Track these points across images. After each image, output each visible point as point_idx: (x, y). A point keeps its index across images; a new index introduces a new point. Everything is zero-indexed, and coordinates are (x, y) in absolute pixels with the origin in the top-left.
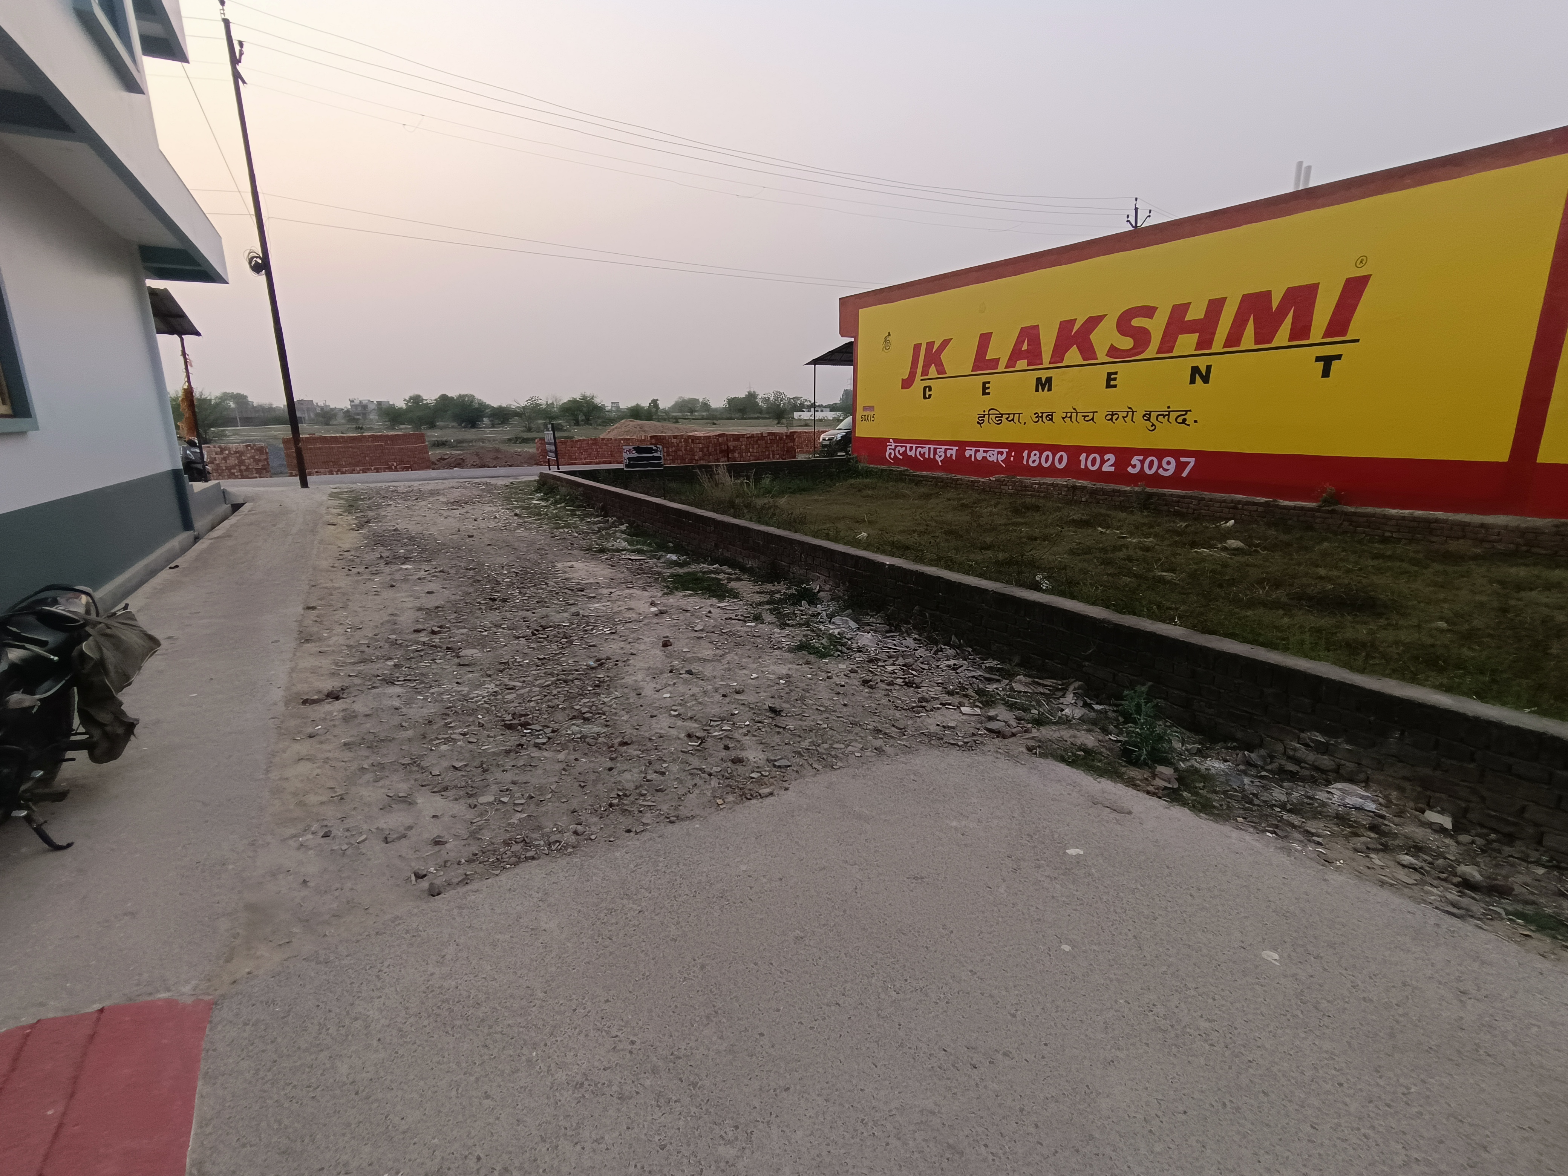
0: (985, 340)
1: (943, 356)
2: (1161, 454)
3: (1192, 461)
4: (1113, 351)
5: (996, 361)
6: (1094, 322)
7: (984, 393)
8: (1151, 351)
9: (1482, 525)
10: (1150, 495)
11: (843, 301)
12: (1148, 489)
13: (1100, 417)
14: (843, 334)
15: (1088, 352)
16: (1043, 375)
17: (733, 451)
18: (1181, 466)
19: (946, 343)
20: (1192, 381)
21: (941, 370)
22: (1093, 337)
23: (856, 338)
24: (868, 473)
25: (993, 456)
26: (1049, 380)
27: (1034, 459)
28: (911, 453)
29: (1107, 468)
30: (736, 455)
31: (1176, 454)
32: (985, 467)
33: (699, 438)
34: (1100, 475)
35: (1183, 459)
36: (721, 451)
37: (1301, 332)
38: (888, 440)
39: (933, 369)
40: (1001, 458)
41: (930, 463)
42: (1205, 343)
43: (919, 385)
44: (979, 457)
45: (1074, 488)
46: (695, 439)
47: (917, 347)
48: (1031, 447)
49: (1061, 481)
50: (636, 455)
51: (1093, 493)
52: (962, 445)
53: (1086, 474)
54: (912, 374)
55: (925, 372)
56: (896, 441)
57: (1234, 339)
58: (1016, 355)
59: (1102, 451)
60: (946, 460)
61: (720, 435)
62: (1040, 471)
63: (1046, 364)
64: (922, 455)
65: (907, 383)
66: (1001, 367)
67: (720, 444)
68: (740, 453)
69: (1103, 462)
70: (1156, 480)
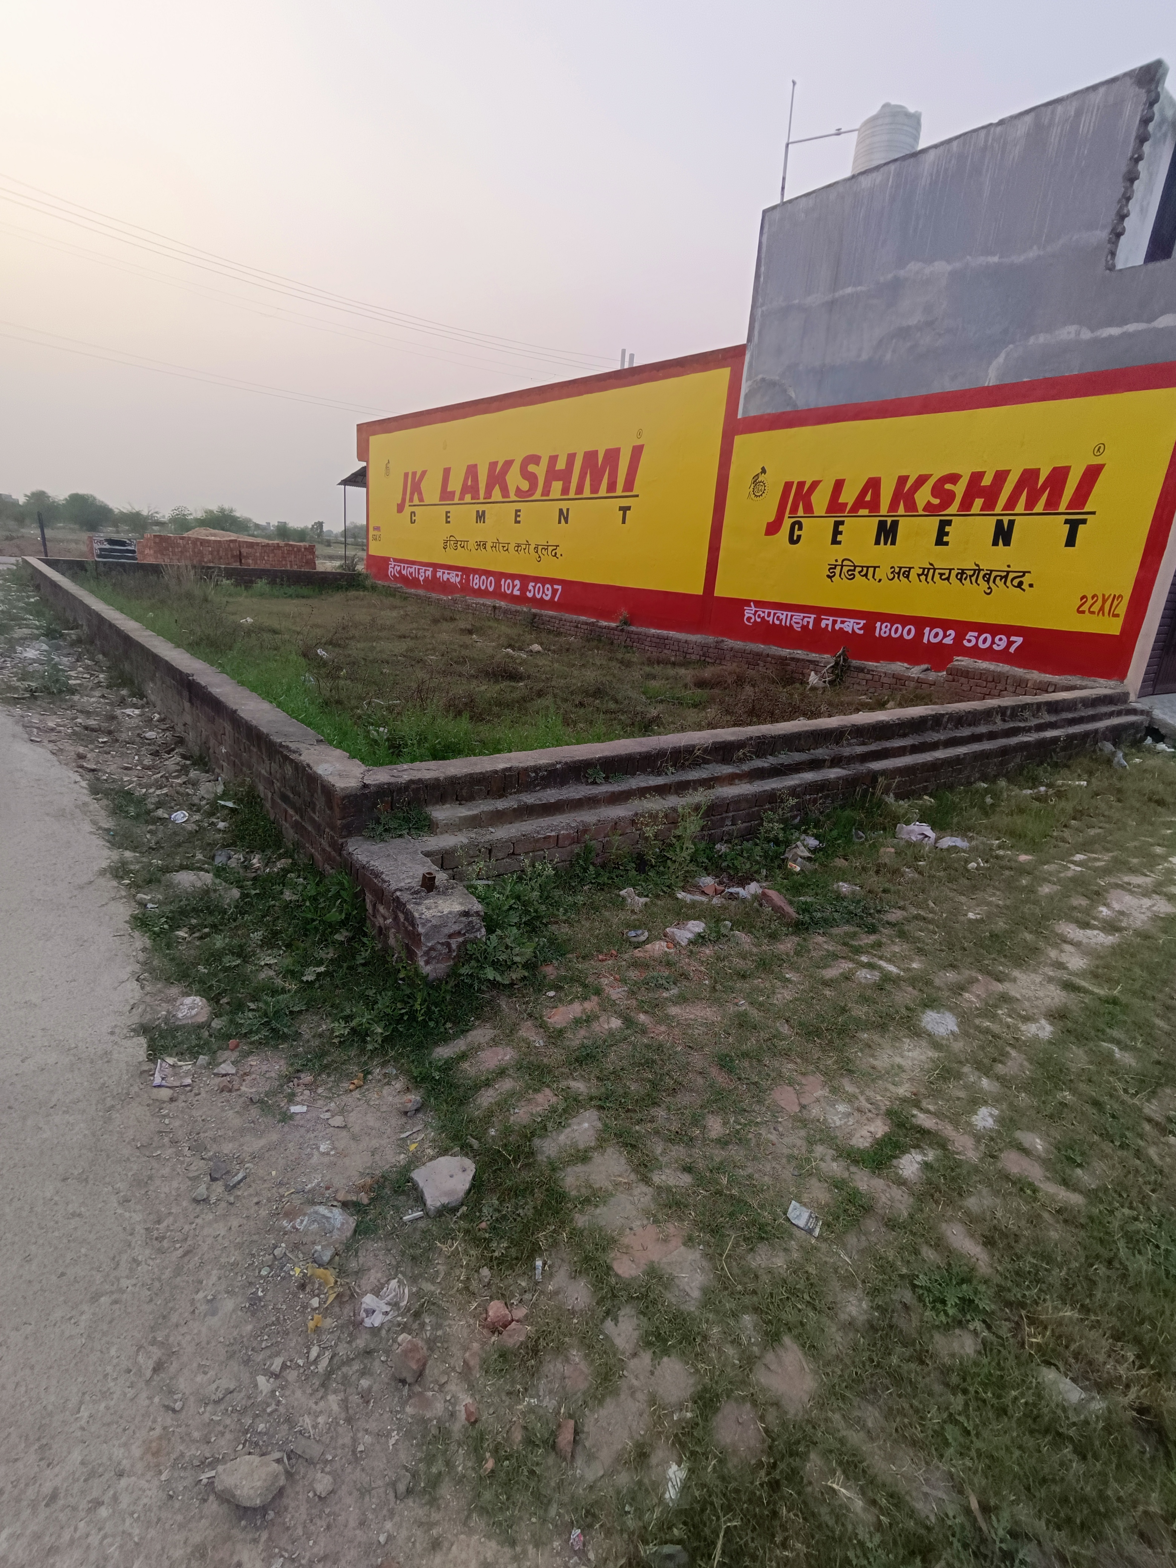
0: (447, 472)
1: (424, 486)
2: (544, 581)
3: (560, 587)
4: (519, 491)
5: (453, 493)
6: (508, 464)
7: (448, 522)
8: (538, 495)
9: (686, 642)
10: (535, 615)
11: (360, 427)
12: (533, 610)
13: (511, 548)
14: (360, 458)
15: (505, 492)
16: (481, 508)
17: (247, 557)
18: (555, 591)
19: (424, 473)
20: (560, 522)
21: (421, 499)
22: (508, 478)
23: (367, 462)
24: (374, 588)
25: (454, 578)
26: (484, 512)
27: (477, 582)
28: (404, 572)
29: (517, 593)
30: (250, 561)
31: (552, 581)
32: (446, 587)
33: (209, 541)
34: (512, 598)
35: (556, 587)
36: (233, 556)
37: (612, 487)
38: (388, 559)
39: (416, 497)
40: (458, 580)
41: (413, 582)
42: (565, 490)
43: (408, 510)
44: (446, 577)
45: (495, 607)
46: (203, 542)
47: (406, 475)
48: (475, 571)
49: (489, 602)
50: (108, 546)
51: (506, 612)
52: (435, 566)
53: (504, 596)
54: (404, 500)
55: (411, 500)
56: (395, 560)
57: (580, 490)
58: (465, 490)
59: (513, 577)
60: (426, 579)
61: (231, 541)
62: (480, 593)
63: (482, 500)
64: (411, 574)
65: (400, 508)
66: (456, 501)
67: (232, 550)
68: (255, 560)
69: (514, 587)
70: (541, 603)
